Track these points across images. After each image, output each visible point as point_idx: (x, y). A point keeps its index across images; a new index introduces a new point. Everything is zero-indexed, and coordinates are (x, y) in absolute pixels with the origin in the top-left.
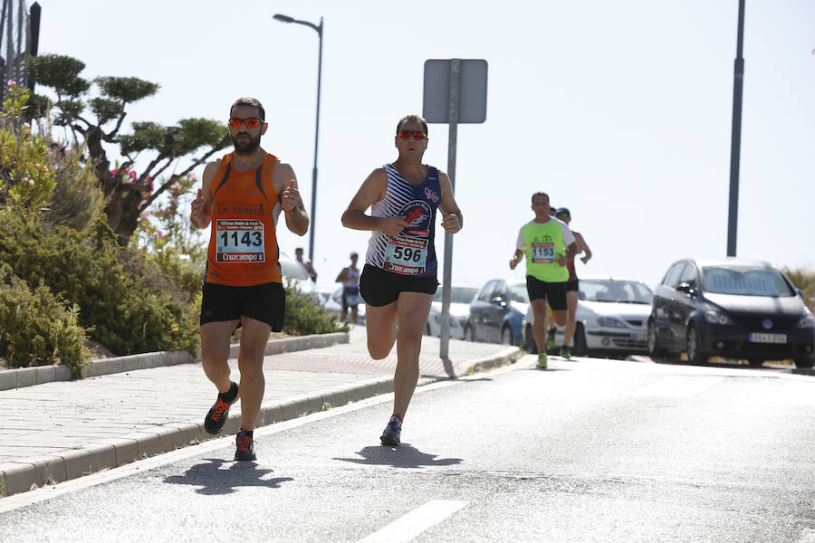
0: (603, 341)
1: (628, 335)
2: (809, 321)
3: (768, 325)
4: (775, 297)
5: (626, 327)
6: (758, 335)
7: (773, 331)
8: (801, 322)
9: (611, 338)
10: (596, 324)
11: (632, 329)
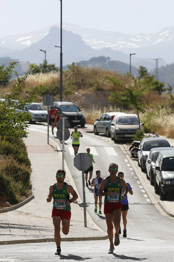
0: (36, 120)
1: (41, 118)
2: (84, 117)
3: (76, 119)
4: (77, 112)
5: (41, 116)
6: (74, 121)
7: (77, 120)
8: (82, 117)
9: (38, 119)
10: (33, 115)
11: (42, 117)
